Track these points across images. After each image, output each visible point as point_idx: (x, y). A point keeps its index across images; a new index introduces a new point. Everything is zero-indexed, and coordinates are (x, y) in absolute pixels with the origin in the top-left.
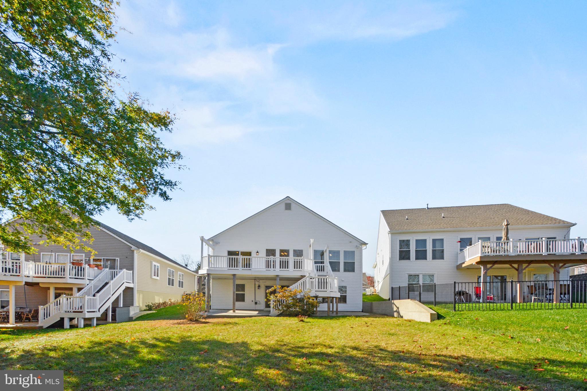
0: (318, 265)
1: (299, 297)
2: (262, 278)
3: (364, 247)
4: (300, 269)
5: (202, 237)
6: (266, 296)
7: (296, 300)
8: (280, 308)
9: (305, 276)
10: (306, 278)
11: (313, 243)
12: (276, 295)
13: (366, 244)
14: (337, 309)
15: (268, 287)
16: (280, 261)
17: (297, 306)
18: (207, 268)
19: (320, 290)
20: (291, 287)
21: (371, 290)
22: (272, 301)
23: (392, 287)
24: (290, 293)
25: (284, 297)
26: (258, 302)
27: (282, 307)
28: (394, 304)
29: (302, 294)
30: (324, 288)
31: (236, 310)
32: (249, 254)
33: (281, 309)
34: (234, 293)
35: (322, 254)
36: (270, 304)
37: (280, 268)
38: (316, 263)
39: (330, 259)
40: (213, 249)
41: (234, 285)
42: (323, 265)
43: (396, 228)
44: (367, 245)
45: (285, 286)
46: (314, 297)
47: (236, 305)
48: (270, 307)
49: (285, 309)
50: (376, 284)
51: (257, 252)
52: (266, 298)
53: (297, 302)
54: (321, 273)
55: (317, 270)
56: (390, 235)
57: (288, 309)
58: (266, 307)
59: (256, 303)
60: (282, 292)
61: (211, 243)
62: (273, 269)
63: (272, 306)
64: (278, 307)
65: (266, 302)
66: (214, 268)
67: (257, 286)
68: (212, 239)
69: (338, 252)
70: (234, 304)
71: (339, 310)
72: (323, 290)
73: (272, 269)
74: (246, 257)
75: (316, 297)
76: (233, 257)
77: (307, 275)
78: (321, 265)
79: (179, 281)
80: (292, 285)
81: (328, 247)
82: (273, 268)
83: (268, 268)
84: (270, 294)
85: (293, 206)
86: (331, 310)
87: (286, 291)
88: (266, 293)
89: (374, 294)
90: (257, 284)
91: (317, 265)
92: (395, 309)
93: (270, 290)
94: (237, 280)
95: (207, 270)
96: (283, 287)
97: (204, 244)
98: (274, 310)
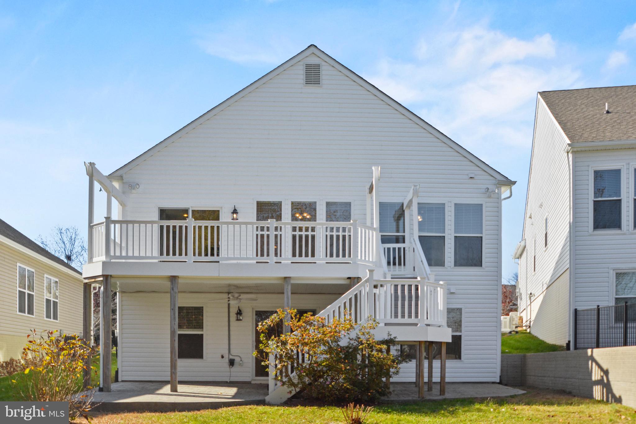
0: (392, 246)
1: (343, 343)
2: (248, 287)
3: (505, 192)
4: (347, 259)
5: (92, 164)
6: (258, 341)
7: (338, 354)
8: (294, 376)
9: (358, 279)
10: (363, 285)
11: (379, 180)
12: (283, 337)
13: (510, 183)
14: (443, 377)
15: (261, 315)
16: (294, 237)
17: (340, 371)
18: (103, 258)
19: (400, 320)
20: (322, 314)
21: (511, 320)
22: (271, 357)
23: (576, 310)
24: (321, 330)
25: (306, 344)
26: (237, 360)
27: (300, 377)
28: (594, 360)
29: (353, 335)
30: (410, 316)
31: (181, 383)
32: (214, 215)
33: (296, 381)
34: (173, 333)
35: (400, 215)
36: (267, 366)
37: (294, 255)
38: (385, 240)
39: (420, 230)
40: (122, 204)
41: (173, 309)
42: (401, 245)
43: (586, 135)
44: (513, 187)
45: (306, 312)
46: (383, 342)
47: (179, 369)
48: (267, 374)
49: (307, 380)
50: (522, 304)
51: (235, 212)
52: (257, 347)
53: (339, 361)
54: (398, 270)
55: (389, 263)
56: (570, 155)
57: (316, 380)
58: (257, 375)
59: (232, 363)
60: (300, 327)
61: (116, 185)
62: (275, 259)
63: (272, 372)
64: (287, 376)
65: (258, 362)
66: (121, 257)
67: (234, 311)
68: (118, 175)
69: (441, 208)
70: (173, 366)
71: (447, 380)
72: (406, 320)
73: (272, 259)
74: (203, 223)
75: (389, 342)
76: (172, 223)
77: (365, 275)
78: (397, 246)
79: (48, 301)
80: (324, 308)
81: (416, 193)
82: (276, 255)
83: (262, 255)
84: (268, 337)
85: (326, 72)
86: (426, 380)
87: (311, 324)
88: (258, 334)
89: (519, 329)
90: (234, 304)
91: (387, 246)
92: (596, 375)
93: (268, 322)
94: (180, 295)
95: (104, 263)
96: (301, 313)
97: (97, 186)
98: (279, 384)
